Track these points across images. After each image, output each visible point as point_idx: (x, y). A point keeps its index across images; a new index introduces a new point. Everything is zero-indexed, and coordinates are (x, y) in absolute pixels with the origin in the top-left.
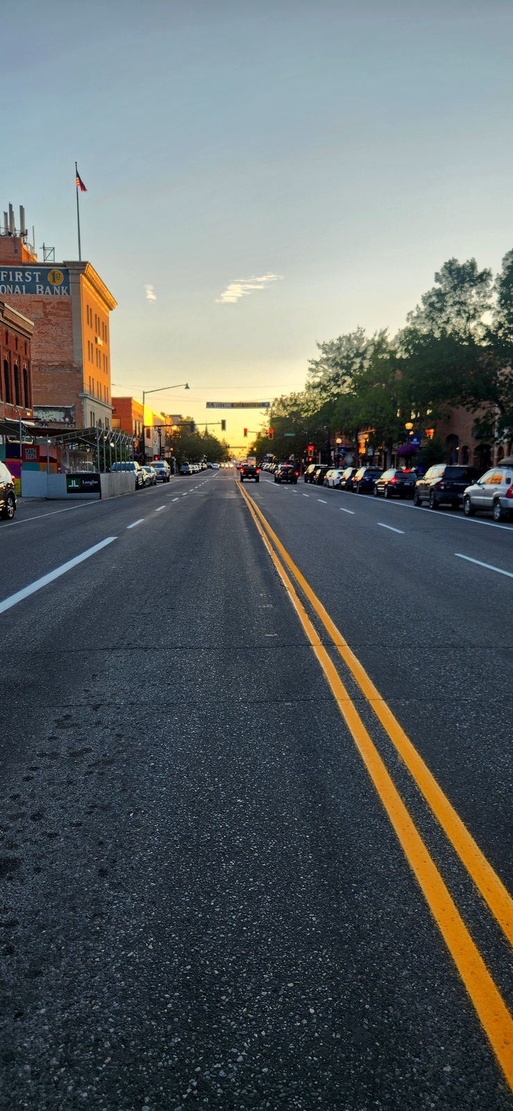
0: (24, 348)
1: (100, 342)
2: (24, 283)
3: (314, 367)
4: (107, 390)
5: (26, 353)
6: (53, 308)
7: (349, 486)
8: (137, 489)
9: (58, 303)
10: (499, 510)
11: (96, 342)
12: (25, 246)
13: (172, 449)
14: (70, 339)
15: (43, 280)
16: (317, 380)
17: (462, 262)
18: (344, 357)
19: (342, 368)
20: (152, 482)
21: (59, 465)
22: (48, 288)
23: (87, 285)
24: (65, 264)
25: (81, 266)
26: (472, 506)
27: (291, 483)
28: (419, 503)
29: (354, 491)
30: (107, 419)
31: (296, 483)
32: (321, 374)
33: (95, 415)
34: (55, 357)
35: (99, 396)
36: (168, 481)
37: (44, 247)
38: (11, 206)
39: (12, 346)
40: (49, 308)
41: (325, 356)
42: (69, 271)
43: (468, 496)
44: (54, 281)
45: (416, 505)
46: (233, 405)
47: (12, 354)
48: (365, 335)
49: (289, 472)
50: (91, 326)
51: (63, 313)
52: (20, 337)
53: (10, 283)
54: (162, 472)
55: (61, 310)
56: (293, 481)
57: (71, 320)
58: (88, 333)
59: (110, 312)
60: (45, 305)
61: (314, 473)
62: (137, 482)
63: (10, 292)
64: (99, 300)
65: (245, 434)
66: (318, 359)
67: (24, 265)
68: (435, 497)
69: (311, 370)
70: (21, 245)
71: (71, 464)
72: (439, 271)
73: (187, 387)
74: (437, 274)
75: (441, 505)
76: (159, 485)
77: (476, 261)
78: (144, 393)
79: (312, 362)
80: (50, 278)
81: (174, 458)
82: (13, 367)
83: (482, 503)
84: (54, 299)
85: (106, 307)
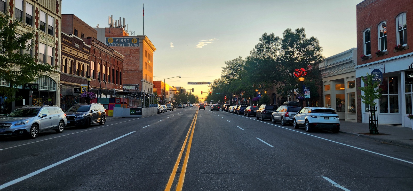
0: (120, 64)
1: (149, 62)
2: (124, 43)
3: (224, 70)
4: (152, 78)
5: (121, 66)
6: (133, 51)
7: (236, 112)
8: (158, 113)
9: (135, 49)
10: (283, 121)
11: (148, 62)
12: (124, 31)
13: (175, 99)
14: (138, 61)
15: (130, 42)
16: (225, 74)
17: (268, 34)
18: (235, 67)
19: (234, 70)
20: (165, 111)
21: (128, 105)
22: (132, 44)
23: (145, 43)
24: (138, 36)
25: (143, 37)
26: (274, 119)
27: (217, 111)
28: (258, 119)
29: (237, 114)
30: (151, 89)
31: (219, 111)
32: (226, 72)
33: (147, 87)
34: (133, 67)
35: (149, 81)
36: (172, 110)
37: (131, 31)
38: (120, 18)
39: (116, 64)
40: (132, 51)
41: (228, 66)
42: (139, 39)
43: (273, 116)
44: (134, 42)
45: (257, 119)
46: (197, 83)
47: (116, 67)
48: (242, 59)
49: (216, 107)
50: (146, 57)
51: (136, 53)
52: (119, 61)
53: (119, 43)
54: (170, 107)
55: (136, 52)
56: (218, 110)
57: (139, 55)
58: (145, 59)
59: (154, 52)
60: (130, 50)
61: (225, 107)
62: (159, 111)
63: (118, 46)
64: (150, 48)
65: (202, 94)
66: (225, 67)
67: (124, 37)
68: (262, 116)
69: (222, 71)
70: (123, 30)
71: (133, 105)
72: (261, 37)
73: (180, 77)
74: (260, 38)
75: (264, 119)
76: (168, 112)
77: (274, 34)
78: (165, 79)
79: (223, 68)
80: (132, 41)
81: (176, 102)
82: (116, 71)
83: (277, 119)
84: (133, 48)
85: (152, 50)
